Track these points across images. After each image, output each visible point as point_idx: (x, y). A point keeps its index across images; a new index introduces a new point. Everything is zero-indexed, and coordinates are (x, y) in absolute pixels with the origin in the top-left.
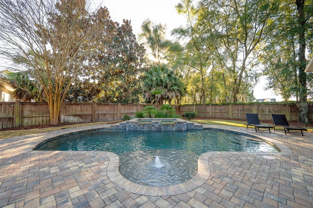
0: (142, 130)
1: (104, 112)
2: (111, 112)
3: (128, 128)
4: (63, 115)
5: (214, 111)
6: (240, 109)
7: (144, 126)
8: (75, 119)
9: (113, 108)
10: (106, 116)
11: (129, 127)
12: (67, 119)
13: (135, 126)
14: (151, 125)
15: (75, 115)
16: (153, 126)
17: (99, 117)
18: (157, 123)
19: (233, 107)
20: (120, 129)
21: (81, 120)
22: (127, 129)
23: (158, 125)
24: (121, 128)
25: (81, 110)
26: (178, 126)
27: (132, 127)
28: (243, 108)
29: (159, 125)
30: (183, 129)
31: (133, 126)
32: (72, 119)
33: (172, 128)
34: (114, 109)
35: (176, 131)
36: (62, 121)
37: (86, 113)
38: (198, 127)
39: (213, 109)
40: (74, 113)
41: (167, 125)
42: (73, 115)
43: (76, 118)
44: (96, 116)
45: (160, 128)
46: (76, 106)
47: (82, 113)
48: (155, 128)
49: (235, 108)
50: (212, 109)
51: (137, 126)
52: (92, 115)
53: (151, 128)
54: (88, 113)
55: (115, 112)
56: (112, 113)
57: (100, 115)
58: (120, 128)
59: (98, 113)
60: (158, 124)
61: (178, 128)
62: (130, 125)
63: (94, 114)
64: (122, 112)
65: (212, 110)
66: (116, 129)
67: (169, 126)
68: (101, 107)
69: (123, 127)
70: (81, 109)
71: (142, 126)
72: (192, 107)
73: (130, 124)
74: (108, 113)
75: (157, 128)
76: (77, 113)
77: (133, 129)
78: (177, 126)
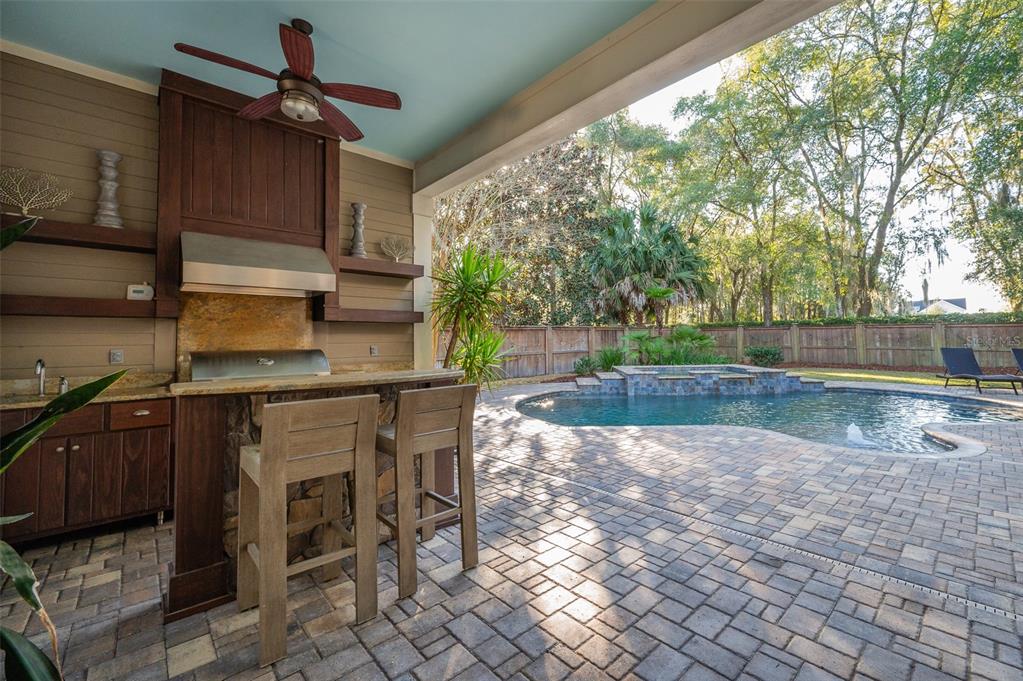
0: (669, 394)
1: (516, 351)
2: (531, 351)
3: (633, 390)
5: (805, 345)
6: (889, 336)
7: (673, 383)
9: (534, 340)
10: (520, 361)
11: (636, 389)
13: (650, 385)
14: (693, 382)
16: (698, 383)
18: (709, 376)
19: (868, 330)
20: (605, 394)
22: (631, 393)
23: (711, 381)
24: (608, 391)
26: (765, 384)
27: (643, 389)
28: (901, 334)
29: (715, 382)
30: (778, 390)
31: (645, 386)
33: (749, 389)
34: (538, 341)
38: (812, 386)
41: (735, 381)
45: (718, 389)
48: (704, 390)
49: (874, 334)
50: (800, 337)
53: (693, 390)
55: (540, 352)
56: (533, 353)
58: (603, 391)
60: (711, 378)
61: (764, 387)
62: (637, 383)
64: (555, 350)
65: (800, 342)
66: (593, 394)
67: (741, 383)
69: (611, 389)
71: (668, 385)
72: (731, 334)
73: (638, 380)
74: (524, 352)
75: (709, 389)
77: (645, 393)
78: (760, 383)
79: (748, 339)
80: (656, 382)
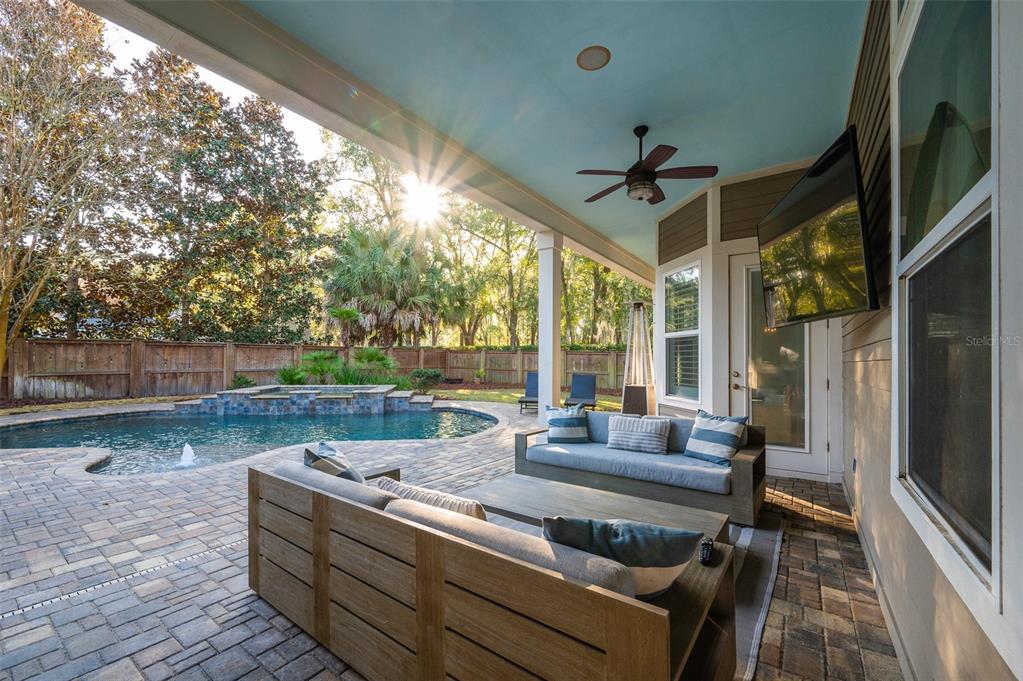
0: (262, 414)
1: (174, 368)
2: (199, 369)
3: (223, 410)
4: (21, 375)
6: (582, 362)
7: (267, 403)
8: (69, 388)
9: (204, 357)
10: (181, 380)
11: (226, 409)
12: (37, 386)
13: (241, 405)
14: (288, 401)
15: (66, 377)
16: (293, 403)
17: (155, 382)
18: (306, 396)
19: (570, 357)
20: (204, 413)
21: (89, 391)
22: (221, 412)
23: (306, 401)
24: (208, 410)
25: (89, 361)
26: (362, 404)
27: (233, 408)
28: (590, 360)
29: (311, 402)
30: (375, 410)
31: (235, 405)
32: (52, 387)
33: (346, 409)
34: (210, 358)
35: (355, 414)
36: (18, 393)
37: (105, 370)
38: (419, 406)
39: (526, 362)
40: (60, 369)
41: (332, 402)
42: (59, 377)
43: (69, 386)
44: (144, 380)
45: (314, 409)
46: (70, 350)
47: (91, 370)
48: (299, 409)
50: (523, 360)
51: (247, 403)
52: (127, 376)
53: (288, 409)
54: (114, 370)
55: (213, 369)
56: (203, 370)
57: (159, 377)
58: (202, 410)
59: (149, 369)
60: (308, 398)
61: (362, 407)
62: (227, 403)
63: (137, 372)
64: (239, 368)
65: (523, 364)
66: (190, 413)
67: (338, 403)
68: (160, 351)
70: (87, 358)
71: (261, 405)
73: (229, 400)
74: (187, 369)
75: (305, 409)
76: (72, 370)
77: (236, 413)
78: (358, 403)
79: (489, 361)
80: (249, 402)
